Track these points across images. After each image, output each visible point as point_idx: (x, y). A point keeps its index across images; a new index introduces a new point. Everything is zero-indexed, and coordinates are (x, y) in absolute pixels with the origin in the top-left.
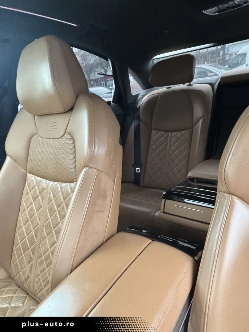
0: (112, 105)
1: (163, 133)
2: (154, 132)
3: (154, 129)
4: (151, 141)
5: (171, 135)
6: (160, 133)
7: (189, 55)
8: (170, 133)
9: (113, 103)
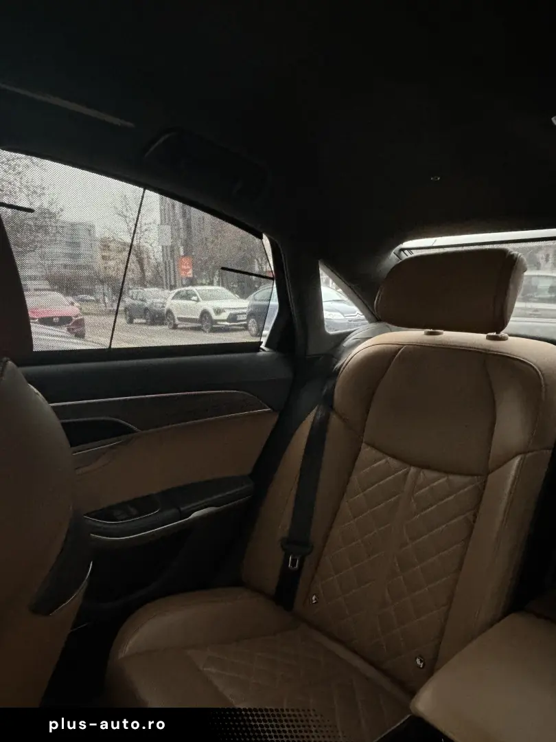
0: (261, 353)
1: (394, 463)
2: (366, 452)
3: (368, 444)
4: (354, 477)
5: (416, 476)
6: (384, 461)
7: (504, 252)
8: (413, 470)
9: (266, 346)
